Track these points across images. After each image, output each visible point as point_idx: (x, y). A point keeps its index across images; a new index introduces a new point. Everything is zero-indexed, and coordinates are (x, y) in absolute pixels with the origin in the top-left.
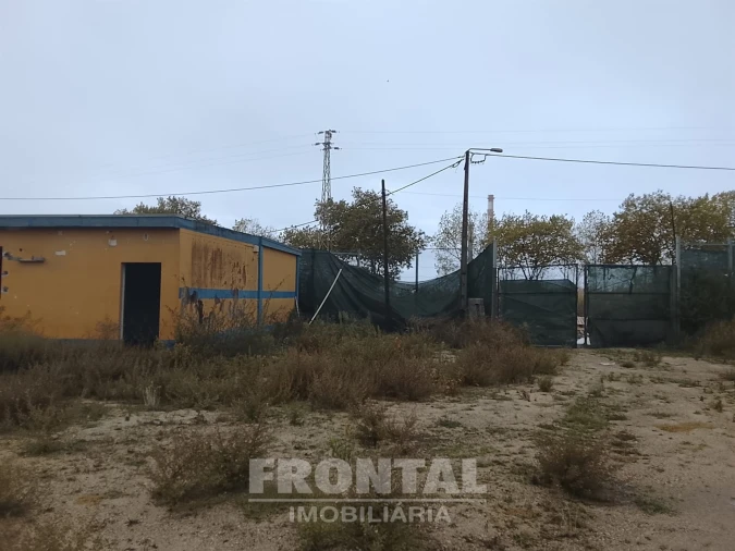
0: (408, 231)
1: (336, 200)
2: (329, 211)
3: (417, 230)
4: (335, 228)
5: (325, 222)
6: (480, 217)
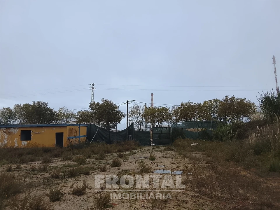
0: (119, 112)
1: (96, 102)
2: (94, 105)
3: (122, 112)
4: (95, 111)
5: (92, 109)
6: (142, 107)
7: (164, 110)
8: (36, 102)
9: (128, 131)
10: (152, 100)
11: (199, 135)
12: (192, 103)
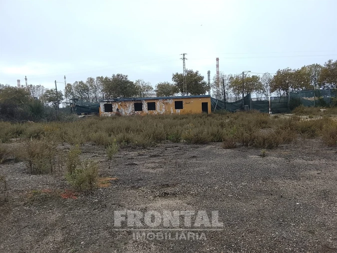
7: (255, 79)
8: (116, 75)
9: (243, 101)
10: (218, 66)
11: (316, 103)
12: (291, 70)
